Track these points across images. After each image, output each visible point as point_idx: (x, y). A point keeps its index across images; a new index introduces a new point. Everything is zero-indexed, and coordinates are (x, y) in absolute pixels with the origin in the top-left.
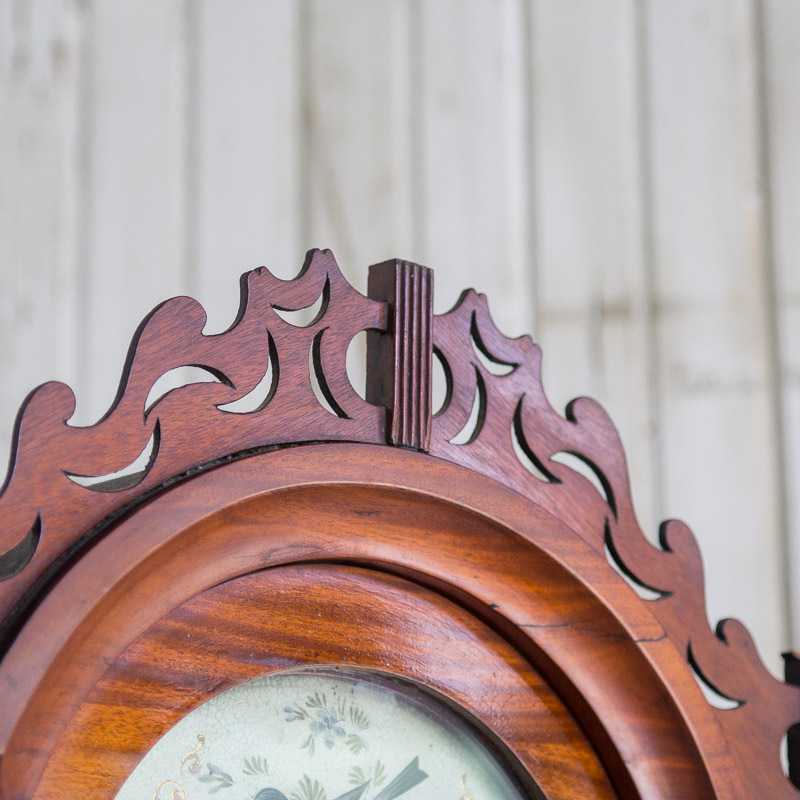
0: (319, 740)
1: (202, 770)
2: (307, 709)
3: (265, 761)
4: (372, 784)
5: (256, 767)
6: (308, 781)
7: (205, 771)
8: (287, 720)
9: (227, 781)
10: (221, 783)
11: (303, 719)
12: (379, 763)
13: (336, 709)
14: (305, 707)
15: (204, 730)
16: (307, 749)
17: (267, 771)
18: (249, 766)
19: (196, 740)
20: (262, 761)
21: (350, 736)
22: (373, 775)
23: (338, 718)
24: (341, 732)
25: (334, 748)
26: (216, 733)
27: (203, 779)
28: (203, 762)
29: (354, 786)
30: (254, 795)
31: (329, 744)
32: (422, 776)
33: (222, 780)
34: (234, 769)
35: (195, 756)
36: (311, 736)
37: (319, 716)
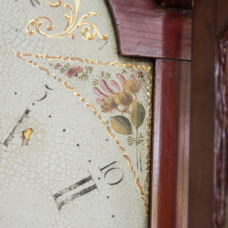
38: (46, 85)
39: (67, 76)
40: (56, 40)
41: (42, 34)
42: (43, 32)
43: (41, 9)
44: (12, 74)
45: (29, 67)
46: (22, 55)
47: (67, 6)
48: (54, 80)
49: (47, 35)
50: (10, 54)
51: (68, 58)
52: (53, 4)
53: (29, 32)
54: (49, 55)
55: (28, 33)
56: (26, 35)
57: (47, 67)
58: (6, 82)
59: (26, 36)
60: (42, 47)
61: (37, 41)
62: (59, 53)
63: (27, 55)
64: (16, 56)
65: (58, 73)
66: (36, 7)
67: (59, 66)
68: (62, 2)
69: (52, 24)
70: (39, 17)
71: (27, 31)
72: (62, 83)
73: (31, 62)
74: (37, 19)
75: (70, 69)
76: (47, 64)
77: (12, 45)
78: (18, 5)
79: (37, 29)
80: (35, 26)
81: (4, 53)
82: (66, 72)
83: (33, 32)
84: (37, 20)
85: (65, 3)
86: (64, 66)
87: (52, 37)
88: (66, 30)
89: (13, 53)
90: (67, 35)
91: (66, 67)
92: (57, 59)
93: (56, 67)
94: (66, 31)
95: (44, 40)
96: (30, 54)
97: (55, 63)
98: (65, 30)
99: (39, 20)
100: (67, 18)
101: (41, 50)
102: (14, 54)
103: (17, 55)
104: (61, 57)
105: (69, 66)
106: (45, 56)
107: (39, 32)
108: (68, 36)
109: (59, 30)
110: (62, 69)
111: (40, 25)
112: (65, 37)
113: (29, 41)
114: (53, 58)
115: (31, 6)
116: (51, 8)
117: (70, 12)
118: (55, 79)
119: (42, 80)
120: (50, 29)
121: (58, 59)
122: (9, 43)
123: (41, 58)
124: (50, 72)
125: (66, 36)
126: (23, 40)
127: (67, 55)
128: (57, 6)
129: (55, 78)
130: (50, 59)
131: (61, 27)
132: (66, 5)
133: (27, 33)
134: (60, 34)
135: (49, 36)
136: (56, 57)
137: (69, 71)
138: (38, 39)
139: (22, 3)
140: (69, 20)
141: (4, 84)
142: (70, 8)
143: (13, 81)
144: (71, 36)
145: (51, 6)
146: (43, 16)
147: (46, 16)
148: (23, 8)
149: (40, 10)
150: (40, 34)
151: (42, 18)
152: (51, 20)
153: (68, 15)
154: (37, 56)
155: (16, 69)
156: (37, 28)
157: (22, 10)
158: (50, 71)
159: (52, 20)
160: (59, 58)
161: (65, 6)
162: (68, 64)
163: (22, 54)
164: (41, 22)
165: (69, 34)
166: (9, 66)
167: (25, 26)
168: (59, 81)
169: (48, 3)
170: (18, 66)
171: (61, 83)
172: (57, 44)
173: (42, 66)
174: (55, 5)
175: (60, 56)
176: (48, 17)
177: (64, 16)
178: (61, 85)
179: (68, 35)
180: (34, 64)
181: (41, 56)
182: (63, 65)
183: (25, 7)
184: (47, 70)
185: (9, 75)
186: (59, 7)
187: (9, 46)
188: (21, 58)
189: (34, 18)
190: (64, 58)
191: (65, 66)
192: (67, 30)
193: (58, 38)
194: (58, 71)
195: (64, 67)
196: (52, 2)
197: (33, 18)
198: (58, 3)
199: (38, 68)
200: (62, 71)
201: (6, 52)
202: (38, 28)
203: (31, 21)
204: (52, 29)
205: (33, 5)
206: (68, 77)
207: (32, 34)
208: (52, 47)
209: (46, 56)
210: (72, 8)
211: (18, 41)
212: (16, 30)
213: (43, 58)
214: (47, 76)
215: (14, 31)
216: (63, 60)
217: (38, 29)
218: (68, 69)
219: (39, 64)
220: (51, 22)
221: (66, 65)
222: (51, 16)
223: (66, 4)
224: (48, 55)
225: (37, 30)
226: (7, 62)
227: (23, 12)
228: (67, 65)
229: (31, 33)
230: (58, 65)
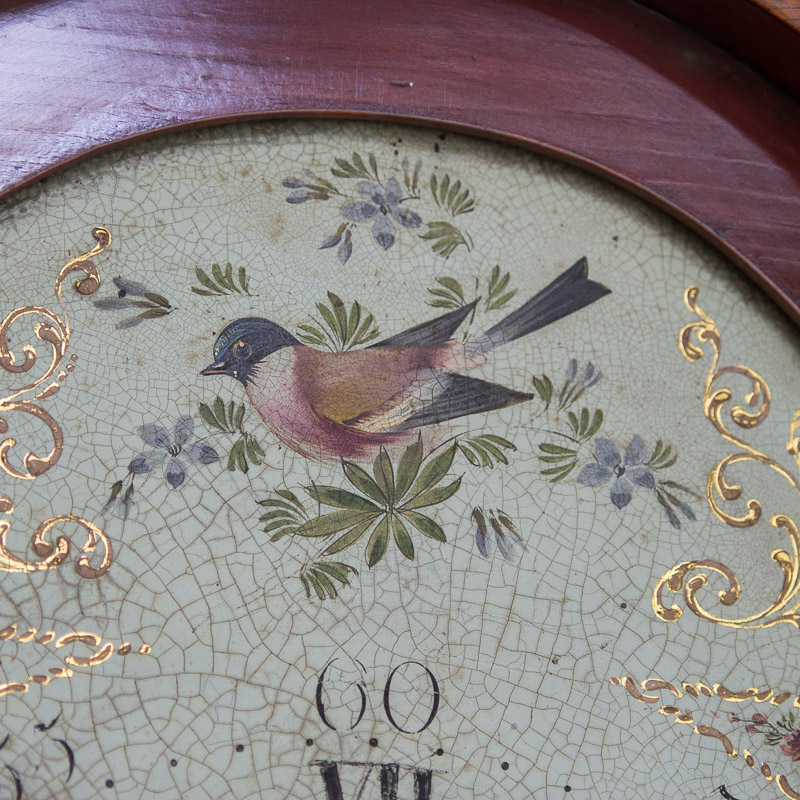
0: (363, 234)
1: (102, 289)
2: (334, 181)
3: (242, 271)
4: (481, 306)
5: (221, 281)
6: (338, 304)
7: (109, 291)
8: (290, 201)
9: (158, 307)
10: (143, 310)
11: (326, 198)
12: (497, 270)
13: (400, 178)
14: (329, 177)
15: (107, 220)
16: (336, 248)
17: (245, 289)
18: (206, 281)
19: (90, 239)
20: (236, 271)
21: (430, 225)
22: (483, 292)
23: (405, 195)
24: (411, 220)
25: (395, 247)
26: (135, 226)
27: (103, 305)
28: (104, 276)
29: (442, 311)
30: (218, 330)
31: (385, 240)
32: (599, 291)
33: (148, 305)
34: (176, 288)
35: (88, 264)
36: (343, 227)
37: (362, 192)
38: (723, 786)
39: (787, 758)
40: (749, 638)
41: (704, 617)
42: (707, 610)
43: (700, 535)
44: (615, 752)
45: (666, 726)
46: (644, 687)
47: (781, 523)
48: (748, 771)
49: (720, 620)
50: (606, 684)
51: (788, 695)
52: (735, 516)
53: (662, 611)
54: (731, 686)
55: (659, 613)
56: (654, 619)
57: (722, 725)
58: (597, 777)
59: (655, 625)
60: (705, 658)
61: (690, 639)
62: (760, 680)
63: (659, 688)
64: (623, 690)
65: (757, 745)
66: (682, 529)
67: (761, 723)
68: (763, 510)
69: (734, 584)
70: (694, 562)
71: (657, 608)
72: (774, 779)
73: (671, 709)
74: (689, 566)
75: (796, 734)
76: (723, 716)
77: (609, 655)
78: (626, 522)
79: (689, 600)
80: (681, 591)
81: (588, 680)
82: (783, 742)
83: (677, 611)
84: (687, 569)
85: (775, 514)
86: (778, 723)
87: (736, 626)
88: (780, 601)
89: (614, 679)
90: (785, 621)
91: (785, 727)
92: (753, 701)
93: (752, 727)
94: (780, 606)
95: (711, 637)
96: (668, 684)
97: (749, 714)
98: (777, 604)
99: (693, 570)
100: (781, 563)
101: (701, 669)
102: (617, 683)
103: (627, 688)
104: (766, 694)
105: (793, 721)
106: (715, 690)
107: (694, 610)
108: (788, 623)
109: (756, 604)
110: (771, 733)
111: (697, 585)
112: (778, 627)
113: (662, 639)
114: (741, 695)
115: (667, 526)
116: (732, 529)
117: (791, 543)
118: (751, 765)
119: (708, 771)
120: (729, 600)
121: (756, 699)
122: (602, 648)
123: (702, 698)
124: (735, 744)
125: (781, 621)
126: (646, 638)
127: (785, 687)
128: (750, 523)
129: (750, 761)
130: (733, 700)
131: (763, 593)
132: (777, 520)
133: (658, 615)
134: (760, 615)
135: (729, 624)
136: (752, 692)
137: (792, 738)
138: (693, 634)
139: (639, 514)
140: (790, 570)
141: (589, 784)
142: (792, 531)
143: (618, 774)
144: (796, 620)
145: (730, 523)
146: (705, 558)
147: (716, 558)
148: (642, 532)
149: (696, 536)
150: (700, 615)
151: (701, 563)
152: (732, 569)
153: (785, 552)
154: (690, 691)
155: (625, 736)
156: (689, 595)
157: (638, 540)
158: (733, 738)
159: (734, 571)
160: (761, 696)
161: (774, 523)
162: (791, 714)
163: (644, 683)
164: (699, 576)
165: (790, 617)
166: (604, 724)
167: (649, 589)
168: (763, 772)
169: (720, 515)
170: (633, 723)
171: (770, 778)
172: (751, 648)
173: (707, 722)
174: (743, 520)
175: (763, 690)
176: (722, 562)
177: (773, 556)
178: (769, 788)
179: (786, 617)
180: (683, 718)
181: (703, 691)
182: (773, 720)
183: (648, 527)
184: (722, 737)
185: (605, 755)
186: (756, 526)
187: (602, 658)
188: (641, 697)
189: (677, 564)
190: (777, 697)
191: (781, 721)
192: (784, 602)
193: (755, 630)
194: (759, 738)
195: (776, 726)
196: (733, 512)
197: (675, 565)
198: (751, 515)
199: (696, 730)
200: (773, 740)
201: (591, 678)
202: (692, 597)
203: (669, 575)
204: (736, 599)
205: (674, 521)
206: (789, 758)
207: (674, 619)
208: (735, 660)
209: (718, 690)
210: (796, 530)
211: (629, 642)
212: (623, 606)
213: (710, 696)
214: (722, 756)
215: (617, 608)
216: (772, 702)
217: (692, 600)
218: (790, 733)
219: (696, 716)
220: (731, 575)
221: (784, 720)
222: (730, 557)
223: (777, 517)
224: (727, 685)
225: (688, 604)
226: (596, 711)
227: (644, 546)
228: (788, 718)
229: (670, 614)
230: (759, 720)
